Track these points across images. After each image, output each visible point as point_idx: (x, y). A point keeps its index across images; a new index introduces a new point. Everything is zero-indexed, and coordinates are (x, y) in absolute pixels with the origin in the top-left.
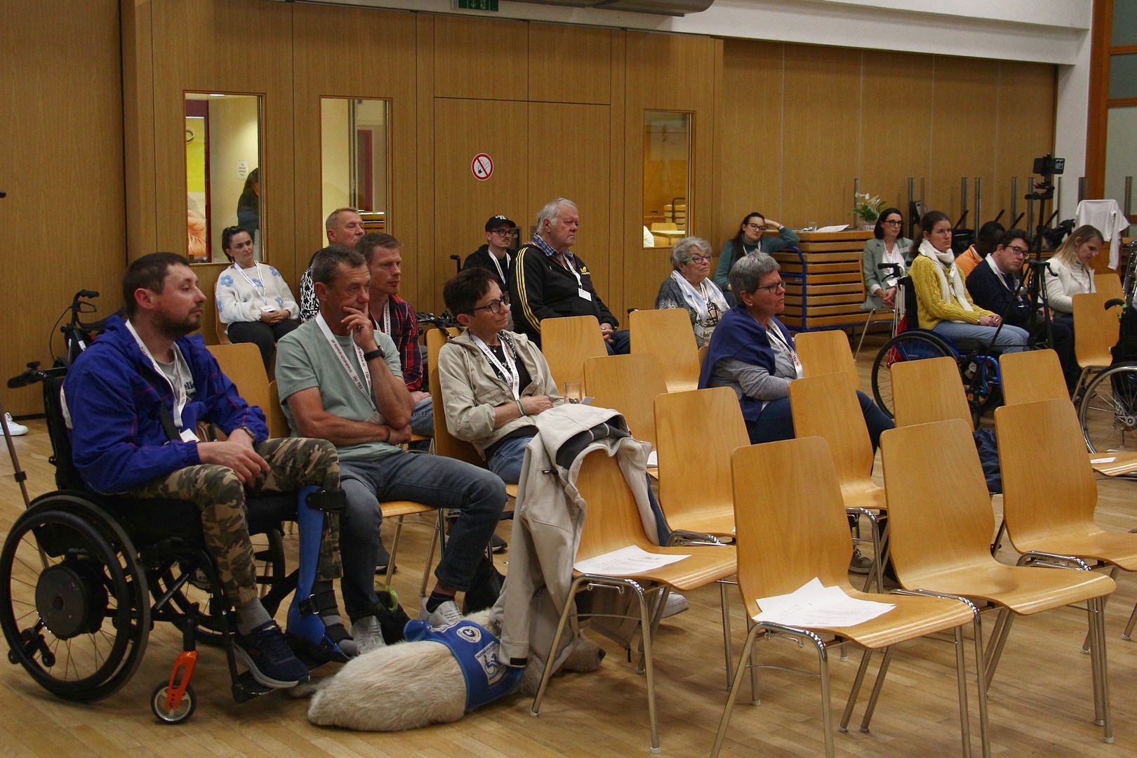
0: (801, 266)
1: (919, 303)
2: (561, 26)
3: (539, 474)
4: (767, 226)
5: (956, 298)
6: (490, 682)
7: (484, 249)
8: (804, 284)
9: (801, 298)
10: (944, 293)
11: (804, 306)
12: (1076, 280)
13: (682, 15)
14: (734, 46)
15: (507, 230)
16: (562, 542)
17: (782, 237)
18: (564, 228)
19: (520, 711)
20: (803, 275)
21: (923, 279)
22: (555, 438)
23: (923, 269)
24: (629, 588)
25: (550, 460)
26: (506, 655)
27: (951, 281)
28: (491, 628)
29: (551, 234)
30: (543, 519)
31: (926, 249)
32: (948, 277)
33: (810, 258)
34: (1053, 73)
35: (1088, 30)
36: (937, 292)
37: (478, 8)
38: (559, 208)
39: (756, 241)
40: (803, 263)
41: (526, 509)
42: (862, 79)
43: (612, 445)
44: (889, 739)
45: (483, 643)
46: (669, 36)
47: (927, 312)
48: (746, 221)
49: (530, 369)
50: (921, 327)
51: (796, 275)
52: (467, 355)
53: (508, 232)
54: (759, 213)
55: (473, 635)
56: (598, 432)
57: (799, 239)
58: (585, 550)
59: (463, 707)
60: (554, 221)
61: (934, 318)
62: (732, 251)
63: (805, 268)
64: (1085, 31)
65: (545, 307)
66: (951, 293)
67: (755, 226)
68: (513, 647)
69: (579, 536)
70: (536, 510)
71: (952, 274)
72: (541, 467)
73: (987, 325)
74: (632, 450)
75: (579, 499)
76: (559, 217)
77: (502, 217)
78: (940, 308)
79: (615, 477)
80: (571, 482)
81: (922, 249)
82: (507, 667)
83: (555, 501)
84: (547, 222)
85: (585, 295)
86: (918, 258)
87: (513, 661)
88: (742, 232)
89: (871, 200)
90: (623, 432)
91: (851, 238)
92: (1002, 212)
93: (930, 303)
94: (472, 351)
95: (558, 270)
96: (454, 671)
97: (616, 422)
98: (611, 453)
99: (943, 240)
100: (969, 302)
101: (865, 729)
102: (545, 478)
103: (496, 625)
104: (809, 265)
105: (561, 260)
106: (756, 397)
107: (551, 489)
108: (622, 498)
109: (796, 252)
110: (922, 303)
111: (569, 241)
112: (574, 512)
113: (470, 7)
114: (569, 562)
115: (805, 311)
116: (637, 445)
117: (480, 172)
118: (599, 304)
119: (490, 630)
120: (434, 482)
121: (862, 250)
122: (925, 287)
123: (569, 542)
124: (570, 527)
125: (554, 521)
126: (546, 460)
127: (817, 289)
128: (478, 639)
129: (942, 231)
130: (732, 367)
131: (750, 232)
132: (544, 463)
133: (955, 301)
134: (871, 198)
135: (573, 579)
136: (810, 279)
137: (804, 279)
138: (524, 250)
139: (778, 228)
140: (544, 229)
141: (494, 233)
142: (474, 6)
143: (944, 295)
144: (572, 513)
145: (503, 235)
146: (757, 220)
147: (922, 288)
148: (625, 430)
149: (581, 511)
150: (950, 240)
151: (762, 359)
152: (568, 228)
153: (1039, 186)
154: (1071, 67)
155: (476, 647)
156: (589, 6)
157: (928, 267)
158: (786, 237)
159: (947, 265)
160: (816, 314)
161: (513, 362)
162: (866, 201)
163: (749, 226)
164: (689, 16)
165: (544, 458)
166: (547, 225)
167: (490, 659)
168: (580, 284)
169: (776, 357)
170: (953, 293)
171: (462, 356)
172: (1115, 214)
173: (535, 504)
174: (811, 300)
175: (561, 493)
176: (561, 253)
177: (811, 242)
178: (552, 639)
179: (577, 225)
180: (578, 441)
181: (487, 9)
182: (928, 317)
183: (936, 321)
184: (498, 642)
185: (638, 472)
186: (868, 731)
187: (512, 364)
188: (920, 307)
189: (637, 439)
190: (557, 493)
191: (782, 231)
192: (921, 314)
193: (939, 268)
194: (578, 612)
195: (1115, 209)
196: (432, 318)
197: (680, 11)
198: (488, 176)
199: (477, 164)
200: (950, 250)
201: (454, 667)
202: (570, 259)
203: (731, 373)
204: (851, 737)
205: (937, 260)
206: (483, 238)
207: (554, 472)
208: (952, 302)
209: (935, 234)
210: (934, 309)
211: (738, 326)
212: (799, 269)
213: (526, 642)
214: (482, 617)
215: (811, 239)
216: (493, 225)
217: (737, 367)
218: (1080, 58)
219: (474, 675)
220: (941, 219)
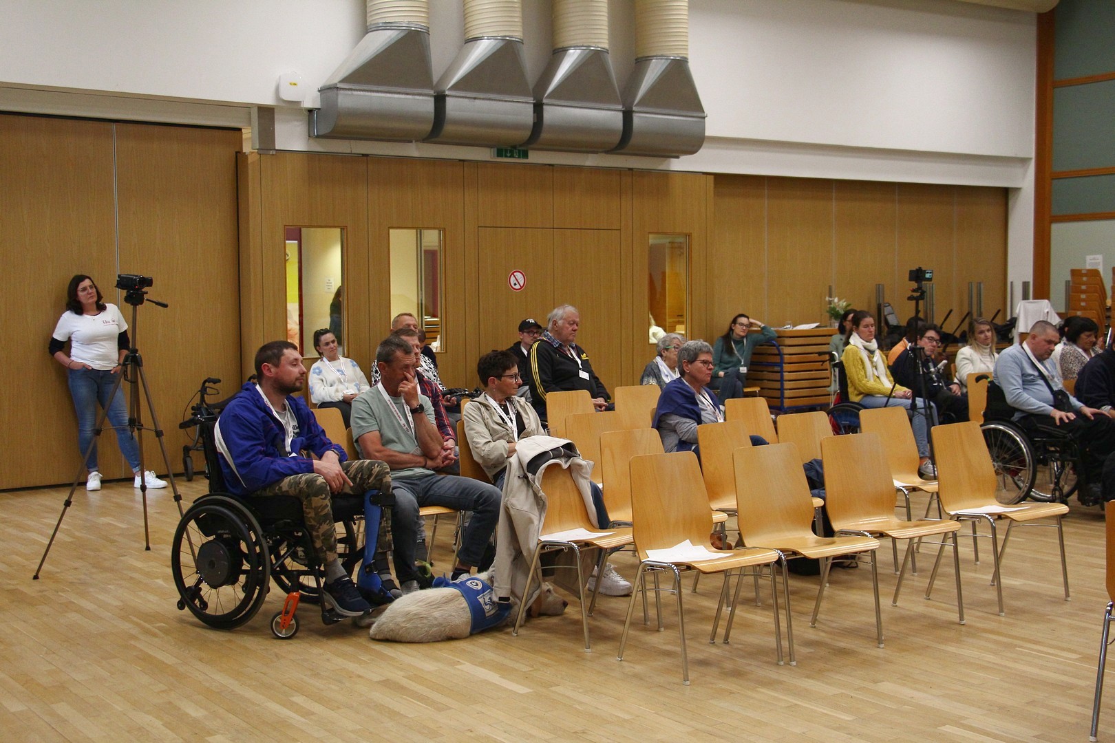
0: (778, 357)
1: (849, 382)
2: (580, 169)
3: (516, 478)
4: (751, 324)
5: (878, 377)
6: (487, 615)
7: (518, 344)
8: (781, 372)
9: (779, 383)
10: (868, 373)
11: (782, 389)
12: (985, 364)
13: (678, 157)
14: (722, 180)
15: (535, 331)
16: (531, 521)
17: (763, 334)
18: (567, 328)
19: (507, 633)
20: (781, 364)
21: (851, 363)
22: (526, 456)
23: (851, 355)
24: (571, 549)
25: (524, 470)
26: (496, 595)
27: (874, 364)
28: (489, 581)
29: (558, 331)
30: (519, 507)
31: (855, 340)
32: (872, 362)
33: (786, 350)
34: (1004, 195)
35: (1031, 159)
36: (862, 373)
37: (512, 156)
38: (564, 312)
39: (743, 337)
40: (780, 354)
41: (508, 501)
42: (834, 204)
43: (566, 462)
44: (740, 646)
45: (483, 590)
46: (667, 174)
47: (855, 389)
48: (734, 321)
49: (526, 421)
50: (851, 400)
51: (775, 364)
52: (483, 409)
53: (536, 333)
54: (744, 313)
55: (477, 585)
56: (556, 452)
57: (777, 335)
58: (546, 528)
59: (469, 629)
60: (560, 322)
61: (861, 393)
62: (723, 346)
63: (782, 359)
64: (1028, 159)
65: (554, 386)
66: (873, 374)
67: (742, 324)
68: (501, 590)
69: (543, 519)
70: (514, 501)
71: (875, 359)
72: (517, 474)
73: (901, 398)
74: (580, 466)
75: (542, 493)
76: (565, 319)
77: (532, 321)
78: (864, 385)
79: (569, 483)
80: (537, 484)
81: (852, 341)
82: (498, 603)
83: (527, 497)
84: (555, 323)
85: (584, 375)
86: (849, 347)
87: (501, 599)
88: (731, 330)
89: (840, 304)
90: (573, 454)
91: (821, 334)
92: (951, 311)
93: (857, 381)
94: (487, 407)
95: (564, 358)
96: (463, 606)
97: (569, 447)
98: (565, 466)
99: (868, 333)
100: (889, 381)
101: (726, 641)
102: (520, 481)
103: (491, 579)
104: (785, 356)
105: (566, 349)
106: (688, 441)
107: (524, 488)
108: (574, 497)
109: (774, 345)
110: (851, 382)
111: (571, 338)
112: (539, 503)
113: (506, 156)
114: (536, 534)
115: (782, 394)
116: (583, 463)
117: (515, 284)
118: (596, 382)
119: (489, 583)
120: (455, 493)
121: (828, 344)
122: (853, 370)
123: (536, 522)
124: (537, 512)
125: (525, 508)
126: (521, 469)
127: (793, 376)
128: (480, 587)
129: (867, 326)
130: (671, 420)
131: (739, 330)
132: (519, 471)
133: (877, 380)
134: (839, 300)
135: (538, 544)
136: (786, 367)
137: (782, 368)
138: (537, 343)
139: (760, 327)
140: (553, 328)
141: (525, 334)
142: (509, 155)
143: (868, 376)
144: (538, 504)
145: (532, 335)
146: (743, 320)
147: (851, 371)
148: (576, 453)
149: (544, 502)
150: (873, 333)
151: (692, 414)
152: (571, 329)
153: (914, 291)
154: (1017, 190)
155: (478, 592)
156: (601, 152)
157: (855, 353)
158: (766, 333)
159: (872, 352)
160: (792, 396)
161: (514, 416)
162: (835, 304)
163: (737, 325)
164: (683, 158)
165: (519, 467)
166: (555, 324)
167: (487, 600)
168: (581, 367)
169: (703, 413)
170: (876, 373)
171: (480, 409)
172: (1048, 312)
173: (513, 497)
174: (787, 385)
175: (531, 491)
176: (565, 346)
177: (787, 337)
178: (525, 584)
179: (577, 325)
180: (541, 458)
181: (519, 157)
182: (856, 392)
183: (861, 396)
184: (492, 590)
185: (585, 480)
186: (728, 643)
187: (513, 417)
188: (850, 385)
189: (584, 459)
190: (528, 490)
191: (763, 329)
192: (850, 390)
193: (864, 355)
194: (542, 566)
195: (1047, 308)
196: (467, 392)
197: (677, 155)
198: (522, 287)
199: (512, 278)
200: (874, 341)
201: (464, 603)
202: (573, 348)
203: (670, 424)
204: (716, 646)
205: (863, 348)
206: (518, 337)
207: (526, 477)
208: (875, 381)
209: (861, 328)
210: (860, 386)
211: (679, 392)
212: (777, 359)
213: (509, 587)
214: (484, 576)
215: (786, 335)
216: (524, 327)
217: (674, 420)
218: (1026, 182)
219: (476, 610)
220: (865, 317)
